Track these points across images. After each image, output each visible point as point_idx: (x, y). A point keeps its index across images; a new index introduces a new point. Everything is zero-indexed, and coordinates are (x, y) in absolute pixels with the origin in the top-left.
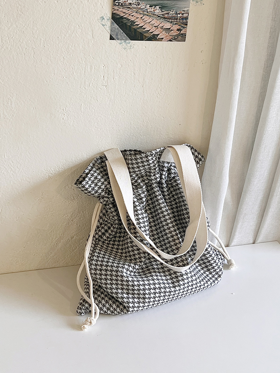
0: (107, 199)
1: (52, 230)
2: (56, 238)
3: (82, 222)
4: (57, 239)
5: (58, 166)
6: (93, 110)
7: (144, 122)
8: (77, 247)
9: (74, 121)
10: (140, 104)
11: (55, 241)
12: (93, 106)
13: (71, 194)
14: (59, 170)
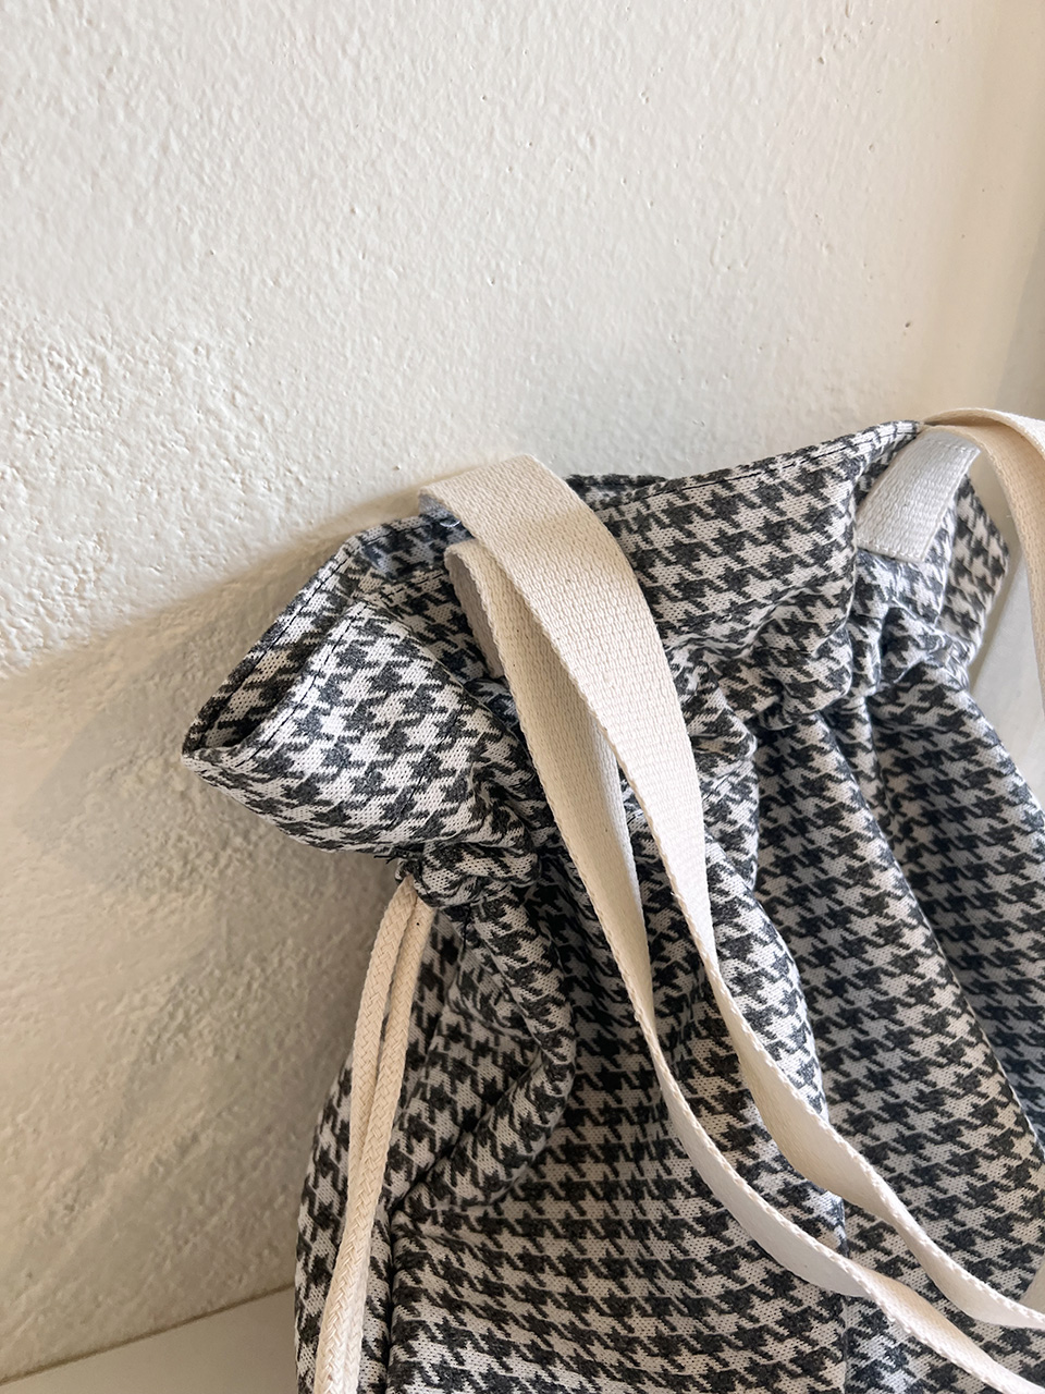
0: (489, 862)
1: (20, 1118)
2: (58, 1173)
3: (254, 1027)
4: (69, 1173)
5: (30, 597)
6: (347, 70)
7: (717, 259)
8: (221, 1200)
9: (165, 148)
10: (706, 91)
11: (52, 1192)
12: (342, 25)
13: (167, 835)
14: (47, 635)
